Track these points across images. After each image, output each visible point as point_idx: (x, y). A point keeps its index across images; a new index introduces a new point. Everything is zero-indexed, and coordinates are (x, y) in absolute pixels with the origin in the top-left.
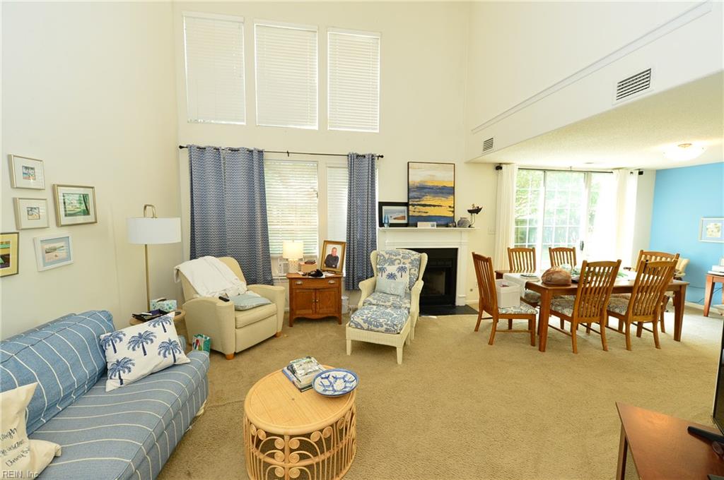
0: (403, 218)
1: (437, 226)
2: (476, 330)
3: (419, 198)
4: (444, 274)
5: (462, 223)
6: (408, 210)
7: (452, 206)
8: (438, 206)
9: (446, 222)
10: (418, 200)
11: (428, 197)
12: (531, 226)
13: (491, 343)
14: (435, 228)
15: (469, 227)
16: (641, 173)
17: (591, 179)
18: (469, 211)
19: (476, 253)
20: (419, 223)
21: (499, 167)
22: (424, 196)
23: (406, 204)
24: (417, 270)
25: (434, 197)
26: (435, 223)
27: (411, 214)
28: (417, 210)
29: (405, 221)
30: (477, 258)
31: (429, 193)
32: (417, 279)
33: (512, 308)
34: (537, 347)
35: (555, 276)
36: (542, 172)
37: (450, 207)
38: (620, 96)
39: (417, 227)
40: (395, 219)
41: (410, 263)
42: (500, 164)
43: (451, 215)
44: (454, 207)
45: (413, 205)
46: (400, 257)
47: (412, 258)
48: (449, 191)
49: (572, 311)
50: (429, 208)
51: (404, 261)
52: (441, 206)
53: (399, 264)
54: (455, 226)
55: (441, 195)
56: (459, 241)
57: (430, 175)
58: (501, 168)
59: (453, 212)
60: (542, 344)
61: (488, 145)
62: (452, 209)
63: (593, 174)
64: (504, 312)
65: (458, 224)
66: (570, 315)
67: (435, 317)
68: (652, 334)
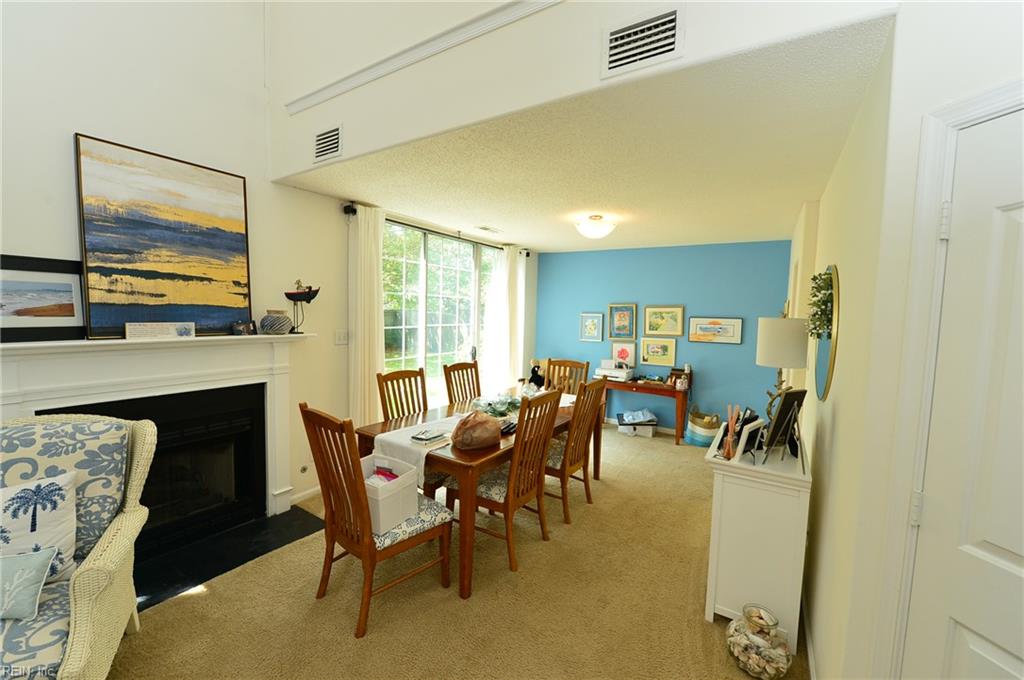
0: (67, 310)
1: (199, 332)
2: (322, 593)
3: (130, 252)
4: (232, 449)
5: (273, 325)
6: (84, 289)
7: (244, 281)
8: (202, 279)
9: (230, 322)
10: (124, 256)
11: (164, 253)
12: (408, 327)
13: (361, 632)
14: (192, 337)
15: (292, 331)
16: (528, 255)
17: (481, 256)
18: (289, 296)
19: (311, 406)
20: (129, 327)
21: (350, 209)
22: (147, 247)
23: (76, 268)
24: (116, 481)
25: (184, 253)
26: (192, 325)
27: (95, 297)
28: (120, 287)
29: (75, 321)
30: (314, 421)
31: (164, 240)
32: (120, 509)
33: (404, 526)
34: (455, 588)
35: (478, 433)
36: (419, 234)
37: (237, 283)
38: (615, 62)
39: (124, 337)
40: (19, 313)
41: (79, 465)
42: (352, 202)
43: (242, 303)
44: (248, 285)
45: (105, 272)
46: (31, 452)
47: (93, 445)
48: (236, 244)
49: (504, 490)
50: (167, 282)
51: (55, 461)
52: (210, 280)
53: (25, 476)
54: (255, 332)
55: (209, 251)
56: (268, 366)
57: (169, 193)
58: (354, 212)
59: (248, 296)
60: (466, 582)
61: (328, 143)
62: (245, 291)
63: (483, 248)
64: (388, 542)
65: (263, 326)
66: (502, 501)
67: (199, 589)
68: (583, 484)
